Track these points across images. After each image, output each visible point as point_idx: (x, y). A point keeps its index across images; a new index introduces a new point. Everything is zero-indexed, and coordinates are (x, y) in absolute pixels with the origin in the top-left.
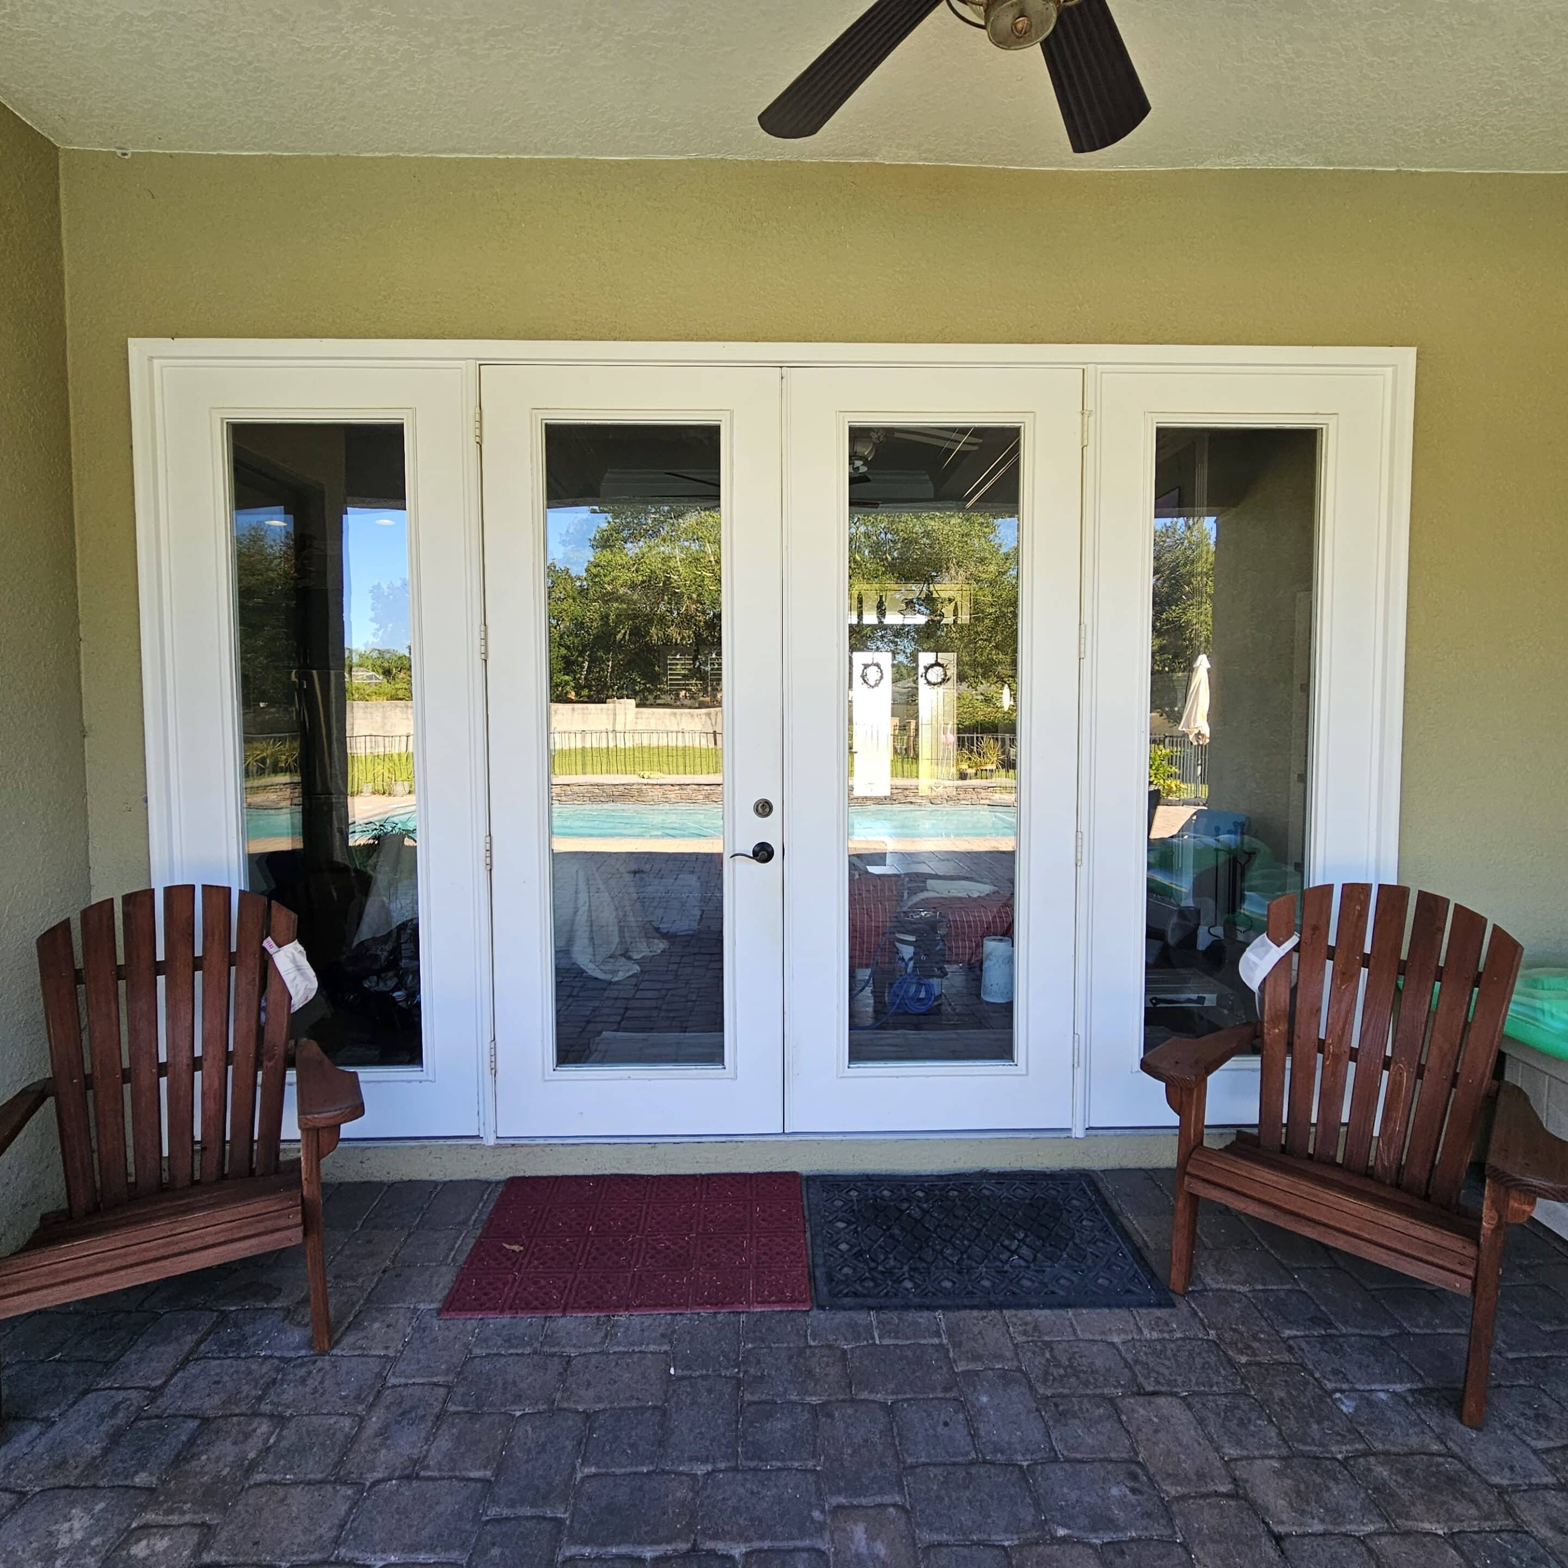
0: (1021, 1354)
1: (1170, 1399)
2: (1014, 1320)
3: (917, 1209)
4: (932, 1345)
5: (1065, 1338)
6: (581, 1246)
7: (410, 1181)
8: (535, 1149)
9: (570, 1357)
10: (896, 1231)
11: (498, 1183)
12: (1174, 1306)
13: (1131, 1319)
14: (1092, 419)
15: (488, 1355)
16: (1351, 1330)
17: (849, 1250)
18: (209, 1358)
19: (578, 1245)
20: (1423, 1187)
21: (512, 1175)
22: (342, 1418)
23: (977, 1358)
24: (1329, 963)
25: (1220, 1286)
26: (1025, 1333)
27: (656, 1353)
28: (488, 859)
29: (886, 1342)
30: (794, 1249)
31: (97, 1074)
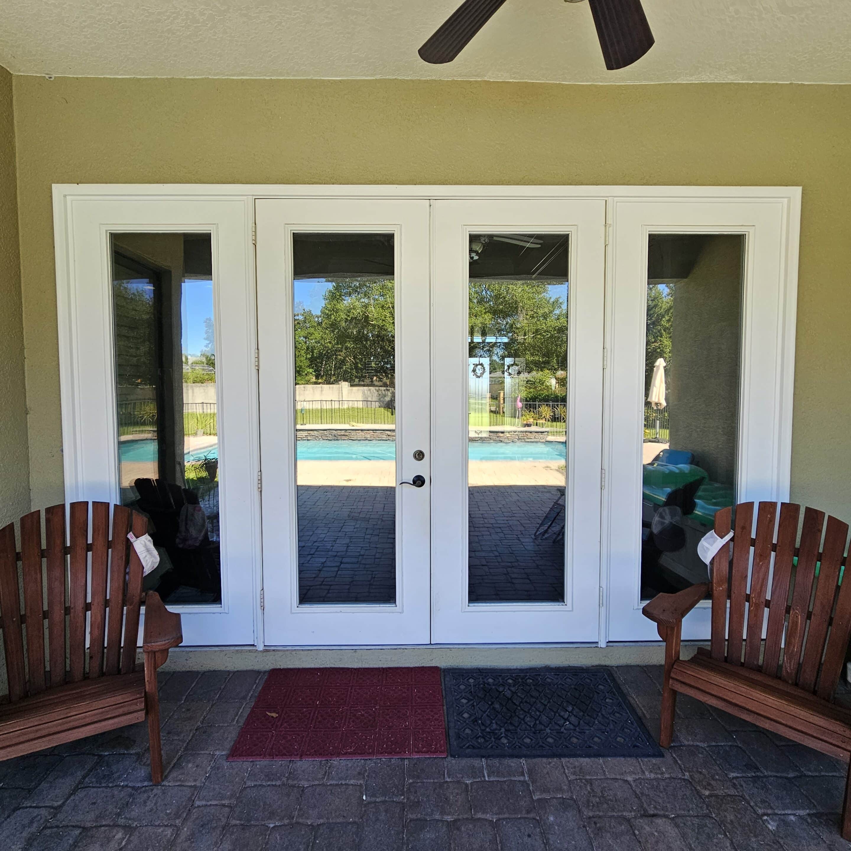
0: (573, 788)
1: (664, 820)
2: (568, 765)
3: (508, 691)
4: (520, 781)
5: (599, 778)
6: (312, 714)
7: (214, 671)
8: (287, 653)
9: (304, 787)
10: (497, 706)
11: (265, 672)
12: (662, 756)
13: (637, 764)
14: (611, 229)
15: (255, 786)
16: (770, 773)
17: (469, 718)
18: (90, 787)
19: (310, 713)
20: (812, 686)
21: (273, 668)
22: (166, 828)
23: (546, 790)
24: (752, 549)
25: (689, 743)
26: (574, 773)
27: (355, 785)
28: (260, 485)
29: (492, 779)
30: (436, 716)
31: (28, 614)
